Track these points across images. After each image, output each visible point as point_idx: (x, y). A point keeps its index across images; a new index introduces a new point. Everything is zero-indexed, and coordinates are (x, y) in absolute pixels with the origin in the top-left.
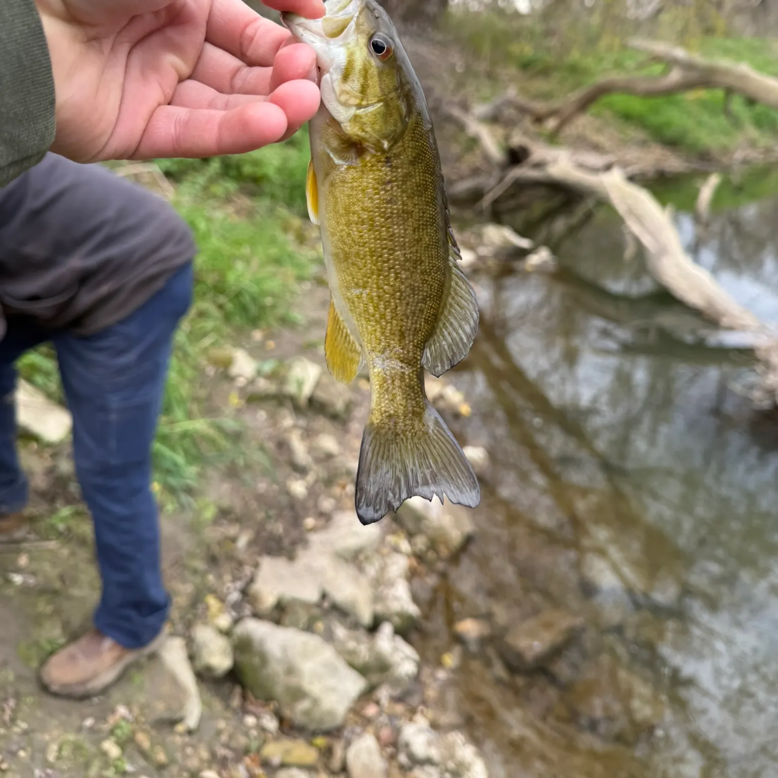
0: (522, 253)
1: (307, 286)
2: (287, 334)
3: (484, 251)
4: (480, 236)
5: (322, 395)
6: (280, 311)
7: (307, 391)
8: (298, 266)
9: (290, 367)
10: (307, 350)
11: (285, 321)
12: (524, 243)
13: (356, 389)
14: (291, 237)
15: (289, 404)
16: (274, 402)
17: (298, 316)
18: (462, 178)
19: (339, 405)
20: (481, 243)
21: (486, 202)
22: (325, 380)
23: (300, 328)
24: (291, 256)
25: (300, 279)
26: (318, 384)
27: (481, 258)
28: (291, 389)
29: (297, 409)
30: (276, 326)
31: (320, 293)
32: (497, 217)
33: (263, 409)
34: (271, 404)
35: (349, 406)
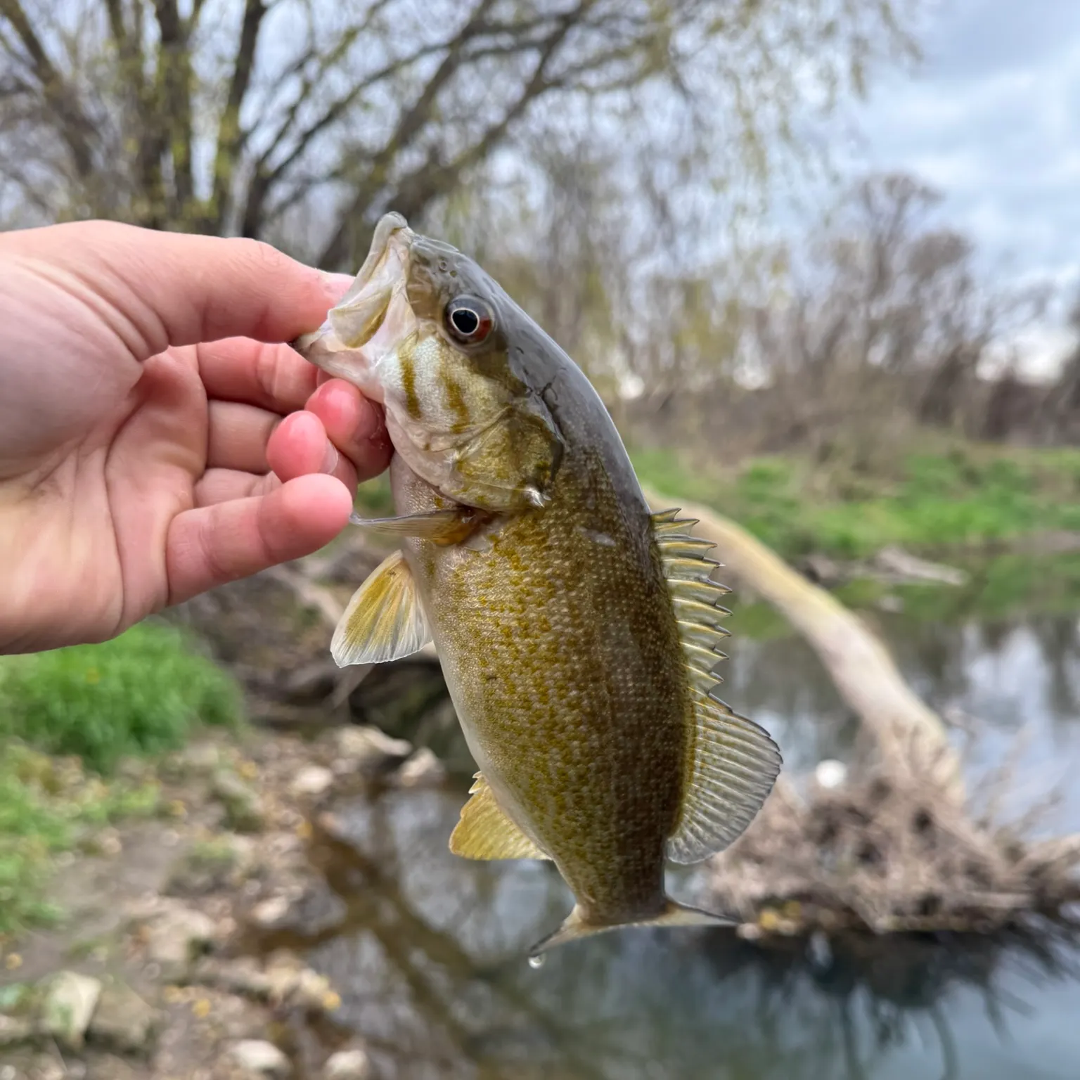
0: (395, 762)
1: (68, 859)
2: (40, 939)
3: (343, 766)
4: (335, 745)
5: (105, 1023)
6: (27, 904)
7: (79, 1021)
8: (50, 829)
9: (47, 990)
10: (78, 959)
11: (34, 920)
12: (397, 747)
13: (160, 1004)
14: (35, 788)
15: (52, 1047)
16: (27, 1050)
17: (55, 907)
18: (302, 665)
19: (136, 1032)
20: (339, 755)
21: (341, 695)
22: (109, 999)
23: (62, 927)
24: (37, 818)
25: (55, 850)
26: (97, 1008)
27: (338, 777)
28: (53, 1023)
29: (67, 1052)
30: (20, 931)
31: (91, 868)
32: (359, 715)
33: (8, 1063)
34: (23, 1054)
35: (152, 1033)
